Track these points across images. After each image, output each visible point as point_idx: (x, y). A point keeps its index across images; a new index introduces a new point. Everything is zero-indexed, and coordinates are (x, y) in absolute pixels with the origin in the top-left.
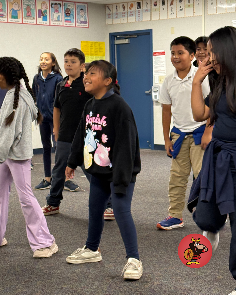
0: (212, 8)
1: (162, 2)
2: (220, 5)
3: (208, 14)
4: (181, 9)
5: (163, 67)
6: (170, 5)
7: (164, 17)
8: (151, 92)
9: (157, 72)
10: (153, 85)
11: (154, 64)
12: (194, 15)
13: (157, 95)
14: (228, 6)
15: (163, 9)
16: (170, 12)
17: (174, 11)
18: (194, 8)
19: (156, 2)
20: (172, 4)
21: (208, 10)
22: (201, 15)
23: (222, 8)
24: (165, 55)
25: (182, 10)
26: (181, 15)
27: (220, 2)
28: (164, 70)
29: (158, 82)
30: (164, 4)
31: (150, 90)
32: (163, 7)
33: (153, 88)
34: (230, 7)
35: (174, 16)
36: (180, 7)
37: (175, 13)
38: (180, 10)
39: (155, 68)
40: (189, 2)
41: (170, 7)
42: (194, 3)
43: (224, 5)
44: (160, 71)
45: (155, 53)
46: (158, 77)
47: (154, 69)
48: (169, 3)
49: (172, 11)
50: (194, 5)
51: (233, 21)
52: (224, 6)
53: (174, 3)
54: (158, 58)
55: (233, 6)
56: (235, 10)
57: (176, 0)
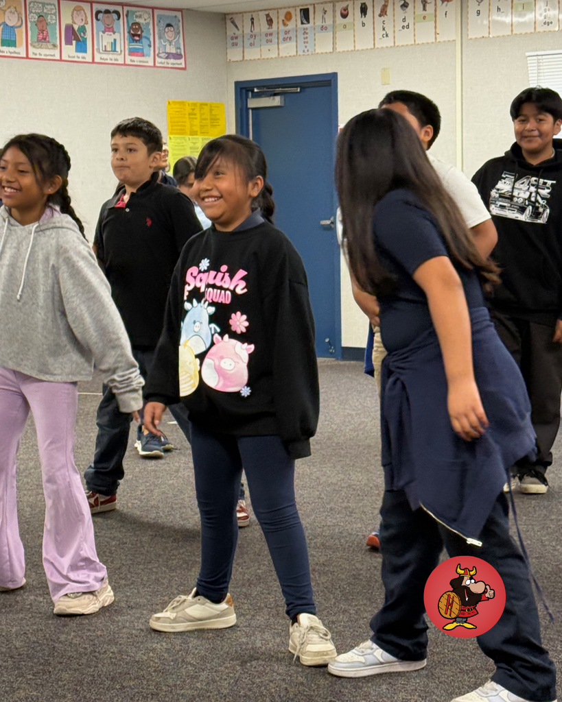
0: (479, 22)
1: (361, 8)
2: (498, 16)
3: (470, 37)
4: (406, 24)
6: (380, 16)
7: (364, 43)
8: (333, 223)
12: (436, 38)
14: (515, 19)
15: (363, 25)
16: (379, 32)
17: (389, 31)
18: (435, 22)
19: (346, 9)
20: (383, 12)
21: (469, 27)
22: (451, 39)
23: (502, 24)
25: (408, 27)
26: (405, 38)
27: (499, 9)
30: (365, 14)
31: (332, 219)
34: (521, 20)
35: (388, 42)
36: (404, 20)
37: (391, 35)
38: (403, 27)
40: (424, 9)
41: (379, 20)
42: (435, 10)
43: (506, 16)
48: (378, 12)
49: (384, 29)
50: (436, 16)
51: (527, 54)
52: (508, 20)
53: (389, 10)
55: (529, 17)
56: (535, 28)
57: (394, 4)
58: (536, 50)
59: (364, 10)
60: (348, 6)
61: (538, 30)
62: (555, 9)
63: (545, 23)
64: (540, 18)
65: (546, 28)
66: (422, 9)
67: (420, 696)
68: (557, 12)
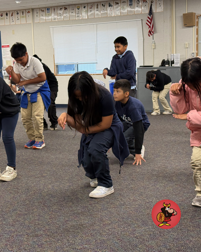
0: (37, 18)
1: (6, 14)
2: (42, 17)
3: (35, 22)
4: (18, 18)
5: (9, 55)
6: (11, 16)
7: (7, 23)
8: (1, 71)
9: (5, 58)
10: (2, 66)
11: (2, 53)
12: (26, 22)
13: (5, 72)
14: (47, 18)
15: (7, 18)
16: (11, 21)
17: (14, 20)
18: (26, 18)
19: (2, 14)
20: (12, 15)
21: (35, 18)
22: (30, 23)
23: (43, 19)
24: (9, 47)
25: (19, 19)
26: (18, 22)
27: (42, 15)
28: (9, 57)
29: (6, 64)
30: (7, 16)
31: (1, 70)
32: (7, 17)
33: (2, 68)
34: (48, 18)
35: (14, 23)
36: (18, 17)
37: (14, 21)
38: (17, 19)
39: (3, 55)
40: (23, 15)
41: (11, 17)
42: (26, 15)
43: (44, 17)
44: (7, 57)
45: (3, 46)
46: (5, 61)
47: (3, 56)
48: (11, 15)
49: (12, 20)
50: (26, 17)
51: (50, 27)
52: (45, 18)
53: (14, 15)
54: (5, 49)
55: (50, 17)
56: (52, 20)
57: (15, 13)
58: (52, 26)
59: (7, 14)
60: (2, 13)
61: (52, 21)
62: (56, 16)
63: (54, 19)
64: (53, 18)
65: (54, 20)
66: (22, 14)
67: (25, 184)
68: (57, 16)
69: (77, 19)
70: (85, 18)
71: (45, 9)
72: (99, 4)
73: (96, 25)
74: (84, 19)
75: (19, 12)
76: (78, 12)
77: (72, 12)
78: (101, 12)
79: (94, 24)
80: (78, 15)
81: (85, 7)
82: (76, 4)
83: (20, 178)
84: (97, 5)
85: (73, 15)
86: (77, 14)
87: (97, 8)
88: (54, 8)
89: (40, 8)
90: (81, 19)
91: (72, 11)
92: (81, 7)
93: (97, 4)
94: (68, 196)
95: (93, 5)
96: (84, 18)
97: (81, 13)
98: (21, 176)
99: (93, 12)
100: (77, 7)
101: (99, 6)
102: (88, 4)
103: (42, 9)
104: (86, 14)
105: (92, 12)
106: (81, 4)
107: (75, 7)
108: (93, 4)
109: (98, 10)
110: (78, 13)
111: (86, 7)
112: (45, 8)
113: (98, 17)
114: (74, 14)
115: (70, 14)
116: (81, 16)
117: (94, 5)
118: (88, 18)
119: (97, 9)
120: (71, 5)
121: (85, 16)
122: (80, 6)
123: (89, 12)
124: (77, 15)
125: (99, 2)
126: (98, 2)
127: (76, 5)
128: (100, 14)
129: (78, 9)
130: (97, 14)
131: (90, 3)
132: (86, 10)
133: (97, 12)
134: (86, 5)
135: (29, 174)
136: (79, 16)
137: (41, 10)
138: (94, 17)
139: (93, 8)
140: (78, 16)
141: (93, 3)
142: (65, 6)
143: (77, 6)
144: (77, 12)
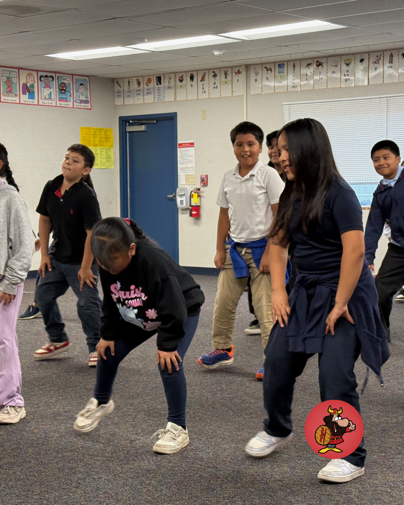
0: (256, 86)
1: (190, 76)
2: (267, 82)
3: (251, 93)
4: (215, 86)
5: (192, 162)
6: (201, 81)
7: (192, 95)
8: (175, 196)
9: (183, 169)
10: (177, 187)
11: (179, 159)
12: (232, 94)
13: (183, 201)
14: (276, 84)
15: (192, 86)
16: (201, 90)
17: (206, 89)
18: (232, 85)
19: (182, 77)
20: (203, 79)
21: (251, 88)
22: (241, 95)
23: (269, 87)
24: (193, 147)
25: (217, 87)
26: (215, 94)
27: (267, 78)
28: (193, 168)
29: (184, 183)
30: (193, 80)
31: (174, 194)
32: (192, 83)
33: (178, 190)
34: (280, 85)
35: (206, 96)
36: (215, 84)
37: (207, 92)
38: (214, 88)
39: (180, 164)
40: (226, 78)
41: (200, 84)
42: (232, 79)
43: (272, 82)
44: (187, 168)
45: (180, 145)
46: (184, 176)
47: (179, 166)
48: (200, 79)
49: (203, 89)
50: (232, 82)
51: (283, 103)
52: (272, 84)
53: (206, 78)
54: (184, 151)
55: (284, 83)
56: (287, 89)
57: (209, 75)
58: (288, 102)
59: (192, 78)
60: (183, 75)
61: (289, 90)
62: (298, 79)
63: (293, 87)
64: (290, 84)
65: (293, 89)
66: (224, 77)
67: (231, 459)
68: (299, 81)
69: (343, 86)
70: (363, 84)
71: (275, 65)
72: (395, 53)
73: (386, 98)
74: (360, 86)
75: (217, 72)
76: (347, 71)
77: (334, 72)
78: (400, 71)
79: (381, 96)
80: (347, 77)
81: (362, 61)
82: (343, 55)
83: (220, 444)
84: (391, 56)
85: (334, 79)
86: (345, 76)
87: (391, 62)
88: (293, 62)
89: (264, 64)
90: (353, 85)
91: (334, 69)
92: (355, 60)
93: (390, 53)
94: (329, 495)
95: (382, 55)
96: (360, 84)
97: (354, 74)
98: (221, 438)
99: (381, 70)
100: (345, 60)
101: (395, 59)
102: (369, 53)
103: (268, 67)
104: (365, 75)
105: (378, 72)
106: (354, 54)
107: (341, 61)
108: (382, 53)
109: (391, 67)
110: (346, 74)
111: (366, 62)
112: (274, 63)
113: (393, 83)
114: (337, 75)
115: (330, 75)
116: (352, 80)
117: (383, 57)
118: (368, 84)
119: (391, 65)
120: (332, 56)
121: (361, 81)
122: (351, 57)
123: (372, 71)
124: (343, 78)
125: (396, 49)
126: (393, 49)
127: (342, 57)
128: (397, 75)
129: (348, 65)
130: (391, 76)
131: (375, 52)
132: (364, 68)
133: (388, 71)
134: (365, 57)
135: (237, 435)
136: (349, 79)
137: (266, 67)
138: (383, 81)
139: (381, 62)
140: (346, 80)
141: (381, 51)
142: (318, 59)
143: (344, 58)
144: (344, 72)
